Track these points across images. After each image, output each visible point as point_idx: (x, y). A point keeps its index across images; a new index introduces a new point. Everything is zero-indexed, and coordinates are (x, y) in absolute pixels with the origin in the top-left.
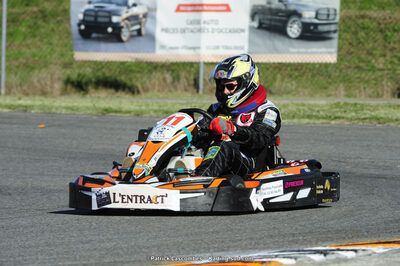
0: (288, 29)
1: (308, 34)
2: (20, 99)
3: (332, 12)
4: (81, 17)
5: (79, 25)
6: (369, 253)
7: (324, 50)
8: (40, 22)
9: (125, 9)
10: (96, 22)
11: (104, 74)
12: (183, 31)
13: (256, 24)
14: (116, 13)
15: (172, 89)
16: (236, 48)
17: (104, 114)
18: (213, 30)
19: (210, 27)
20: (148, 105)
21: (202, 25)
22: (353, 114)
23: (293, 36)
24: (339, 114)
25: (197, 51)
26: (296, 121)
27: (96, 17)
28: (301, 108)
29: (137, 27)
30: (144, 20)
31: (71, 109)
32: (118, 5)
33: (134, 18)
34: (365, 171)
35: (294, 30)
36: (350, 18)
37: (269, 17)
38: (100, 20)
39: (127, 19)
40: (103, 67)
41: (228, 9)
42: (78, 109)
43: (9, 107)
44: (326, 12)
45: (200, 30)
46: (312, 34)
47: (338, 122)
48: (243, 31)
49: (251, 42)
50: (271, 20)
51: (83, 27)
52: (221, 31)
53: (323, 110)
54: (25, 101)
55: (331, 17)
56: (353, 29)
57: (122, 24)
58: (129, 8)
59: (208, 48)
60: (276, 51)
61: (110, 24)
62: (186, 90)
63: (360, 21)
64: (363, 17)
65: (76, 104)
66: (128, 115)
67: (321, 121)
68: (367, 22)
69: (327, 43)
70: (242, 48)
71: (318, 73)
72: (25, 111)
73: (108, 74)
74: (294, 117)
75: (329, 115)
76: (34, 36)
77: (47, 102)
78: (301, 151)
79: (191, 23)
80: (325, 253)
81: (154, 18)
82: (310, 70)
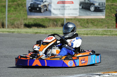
0: (91, 9)
1: (97, 10)
2: (11, 29)
3: (103, 3)
4: (29, 5)
5: (29, 8)
6: (113, 75)
7: (101, 15)
8: (17, 7)
9: (42, 3)
10: (34, 7)
11: (36, 22)
12: (59, 9)
13: (81, 7)
14: (40, 4)
15: (56, 26)
16: (75, 14)
17: (36, 34)
18: (68, 9)
19: (67, 8)
20: (49, 31)
21: (65, 8)
22: (109, 33)
23: (92, 10)
24: (105, 34)
25: (64, 15)
26: (93, 35)
27: (34, 5)
28: (94, 31)
29: (46, 8)
30: (48, 6)
31: (26, 32)
32: (40, 2)
33: (45, 6)
34: (113, 50)
35: (92, 9)
36: (109, 5)
37: (85, 5)
38: (35, 6)
39: (43, 6)
40: (36, 20)
41: (73, 3)
42: (28, 32)
43: (8, 32)
44: (101, 3)
45: (64, 9)
46: (98, 10)
47: (105, 36)
48: (77, 9)
49: (80, 12)
50: (85, 6)
51: (30, 8)
52: (70, 9)
53: (101, 32)
54: (13, 30)
55: (103, 5)
56: (110, 8)
57: (42, 7)
58: (43, 3)
59: (67, 14)
60: (87, 15)
61: (38, 7)
62: (60, 26)
63: (112, 6)
64: (113, 5)
65: (27, 31)
66: (43, 34)
67: (100, 35)
68: (114, 6)
69: (102, 12)
70: (77, 14)
71: (99, 21)
72: (13, 33)
73: (37, 22)
74: (92, 34)
75: (102, 33)
76: (16, 11)
77: (19, 30)
78: (94, 44)
79: (62, 7)
80: (99, 75)
81: (51, 6)
82: (97, 21)
